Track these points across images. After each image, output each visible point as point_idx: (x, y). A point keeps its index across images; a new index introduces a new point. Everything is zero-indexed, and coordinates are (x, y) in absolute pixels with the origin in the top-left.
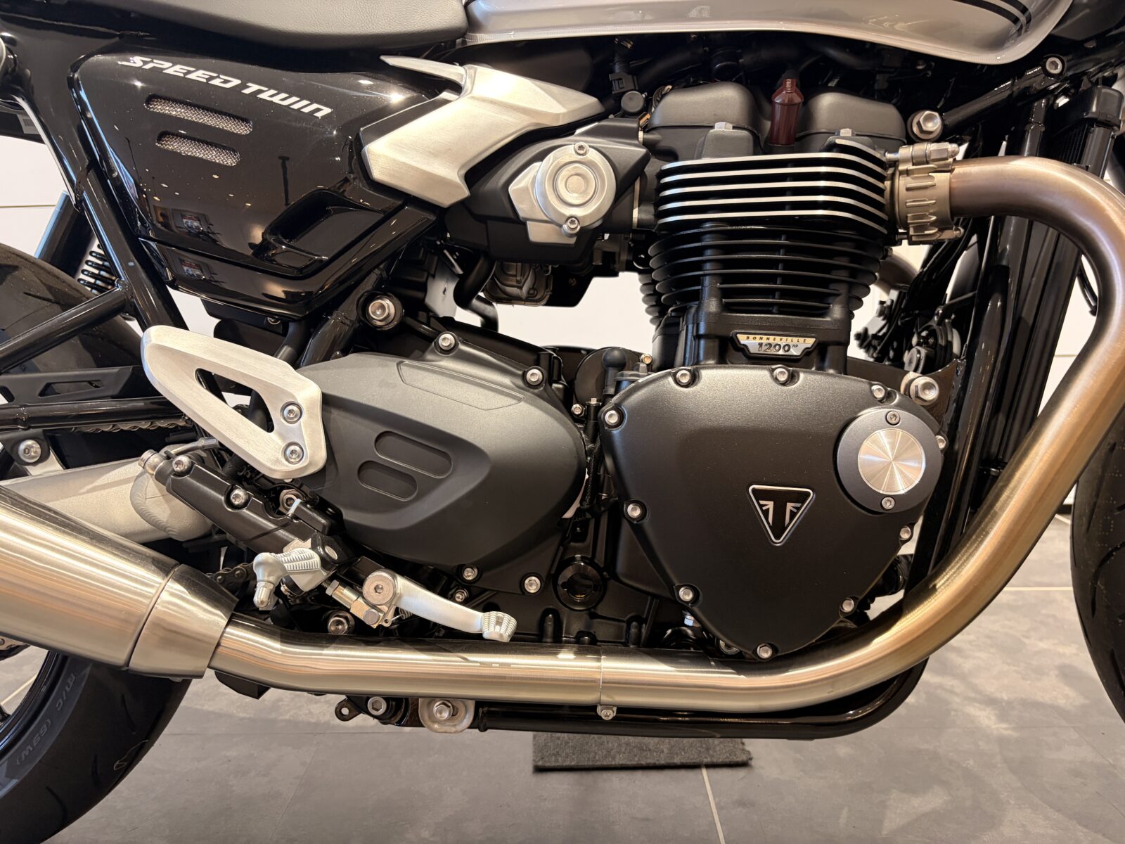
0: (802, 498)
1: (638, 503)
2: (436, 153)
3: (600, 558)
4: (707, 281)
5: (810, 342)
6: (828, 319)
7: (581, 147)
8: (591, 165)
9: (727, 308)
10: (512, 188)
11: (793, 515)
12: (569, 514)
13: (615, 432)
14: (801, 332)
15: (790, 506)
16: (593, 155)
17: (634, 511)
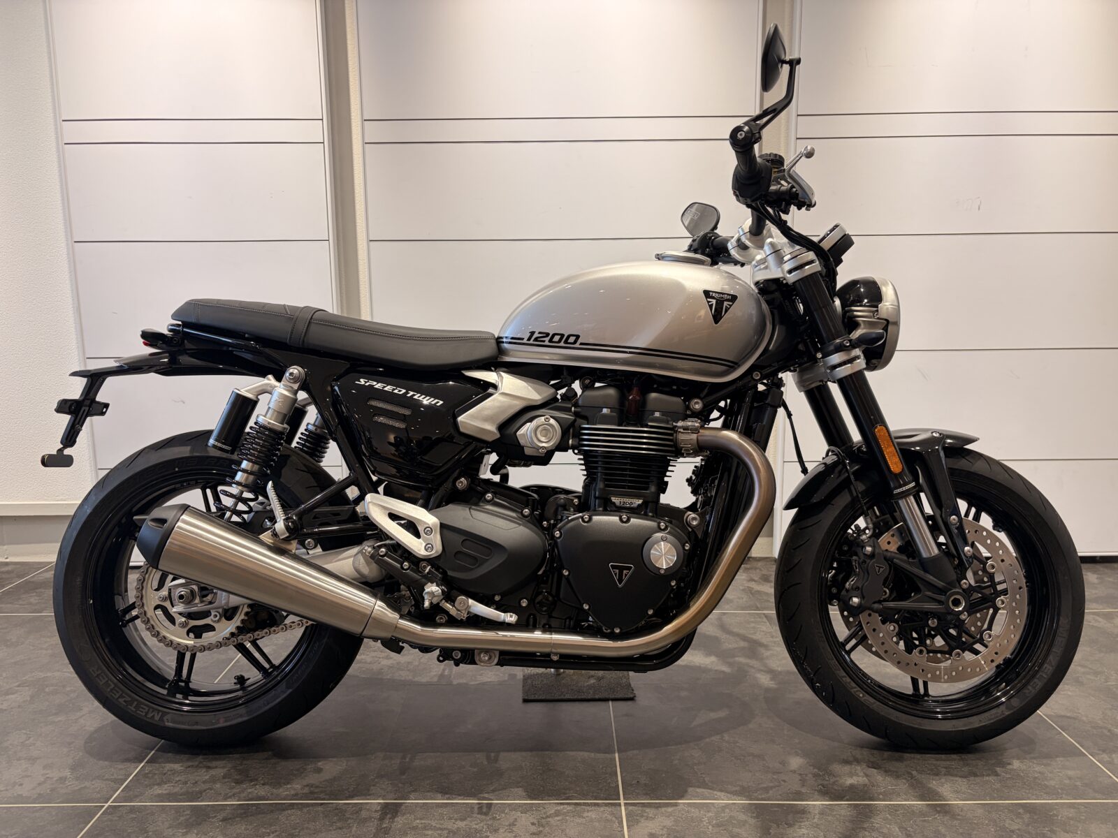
0: (629, 568)
1: (567, 569)
2: (487, 419)
3: (554, 592)
4: (599, 474)
5: (640, 502)
6: (648, 491)
7: (547, 418)
8: (551, 426)
9: (607, 486)
10: (518, 433)
11: (626, 575)
12: (540, 573)
13: (559, 540)
14: (638, 497)
15: (625, 572)
16: (552, 421)
17: (566, 573)
